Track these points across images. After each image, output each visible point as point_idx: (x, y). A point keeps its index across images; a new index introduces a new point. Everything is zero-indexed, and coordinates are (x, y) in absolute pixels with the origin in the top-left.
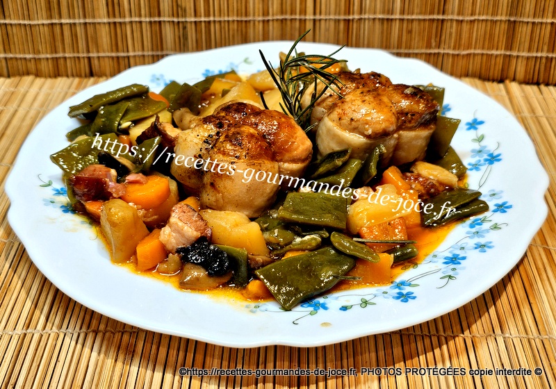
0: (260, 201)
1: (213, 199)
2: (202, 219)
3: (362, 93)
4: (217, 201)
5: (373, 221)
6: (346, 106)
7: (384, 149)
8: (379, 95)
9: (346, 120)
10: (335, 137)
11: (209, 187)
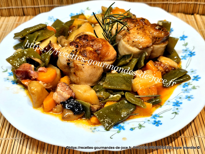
0: (95, 79)
1: (75, 79)
2: (71, 89)
3: (137, 29)
4: (77, 80)
5: (143, 87)
6: (131, 35)
7: (147, 54)
8: (144, 30)
9: (131, 42)
10: (126, 48)
11: (73, 74)
